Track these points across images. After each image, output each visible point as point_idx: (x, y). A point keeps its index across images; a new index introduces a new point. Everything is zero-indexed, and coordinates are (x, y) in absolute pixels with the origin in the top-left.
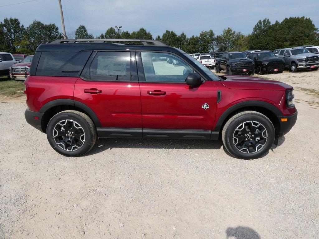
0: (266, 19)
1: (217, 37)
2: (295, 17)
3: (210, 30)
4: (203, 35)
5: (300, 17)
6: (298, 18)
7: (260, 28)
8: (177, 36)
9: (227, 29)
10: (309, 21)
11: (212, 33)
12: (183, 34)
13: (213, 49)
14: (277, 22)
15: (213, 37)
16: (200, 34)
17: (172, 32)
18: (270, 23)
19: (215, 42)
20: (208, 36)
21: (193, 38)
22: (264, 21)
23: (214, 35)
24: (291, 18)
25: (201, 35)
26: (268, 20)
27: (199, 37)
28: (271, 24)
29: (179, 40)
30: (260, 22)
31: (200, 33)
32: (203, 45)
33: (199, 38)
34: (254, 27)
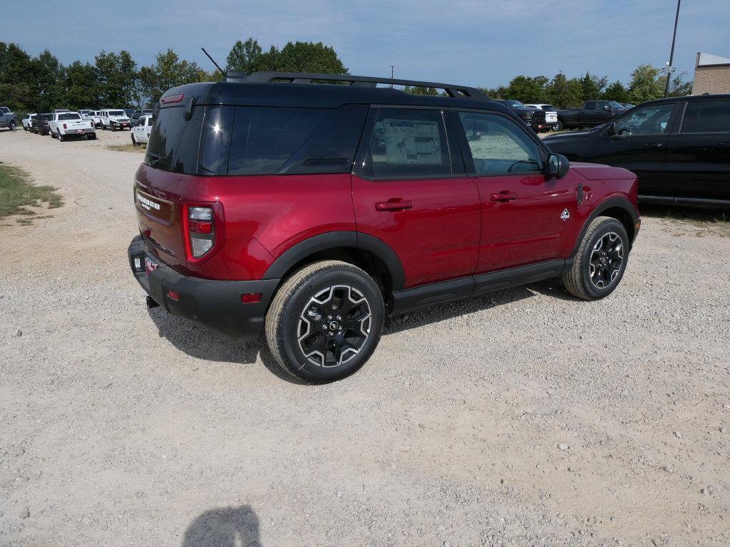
0: (251, 40)
1: (143, 69)
2: (306, 43)
3: (123, 52)
4: (105, 63)
5: (315, 43)
6: (312, 45)
7: (241, 57)
8: (31, 60)
9: (165, 53)
10: (330, 53)
11: (127, 61)
12: (47, 56)
13: (137, 99)
14: (273, 48)
15: (134, 69)
16: (95, 60)
17: (12, 47)
18: (260, 49)
19: (138, 83)
20: (118, 67)
21: (77, 68)
22: (248, 44)
23: (133, 64)
24: (298, 44)
25: (101, 62)
26: (256, 43)
27: (95, 67)
28: (263, 53)
29: (39, 71)
30: (239, 44)
31: (96, 58)
32: (111, 88)
33: (96, 70)
34: (228, 55)
